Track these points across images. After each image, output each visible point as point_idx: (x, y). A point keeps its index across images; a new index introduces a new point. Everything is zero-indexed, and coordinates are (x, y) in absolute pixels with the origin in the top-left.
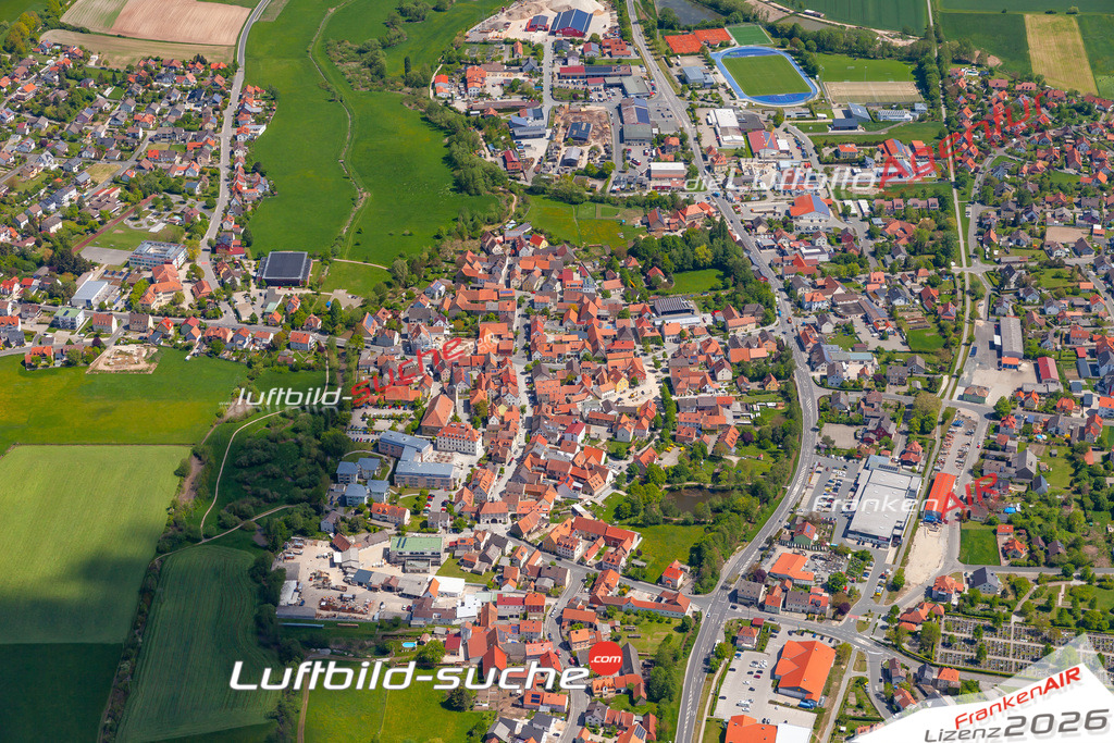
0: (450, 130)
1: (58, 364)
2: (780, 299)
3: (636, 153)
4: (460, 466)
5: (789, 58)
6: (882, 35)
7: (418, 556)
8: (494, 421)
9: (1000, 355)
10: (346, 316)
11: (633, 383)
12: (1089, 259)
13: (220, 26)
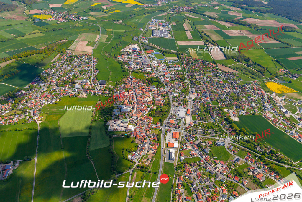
0: (121, 63)
1: (74, 96)
2: (165, 86)
3: (145, 66)
4: (129, 109)
5: (161, 54)
6: (172, 51)
7: (126, 122)
8: (132, 103)
9: (193, 93)
10: (111, 89)
11: (149, 98)
12: (201, 80)
13: (89, 50)
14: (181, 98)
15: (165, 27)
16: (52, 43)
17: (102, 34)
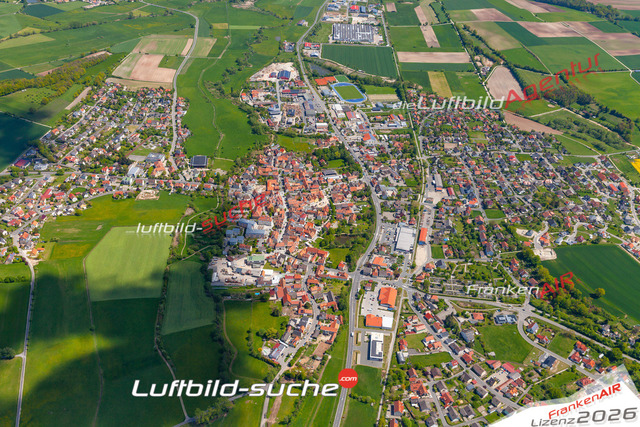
0: (249, 112)
1: (125, 197)
2: (363, 169)
3: (311, 119)
4: (267, 229)
5: (356, 87)
6: (384, 79)
7: (257, 262)
8: (276, 214)
9: (435, 187)
10: (222, 178)
11: (320, 200)
12: (459, 154)
13: (167, 77)
14: (403, 201)
15: (367, 16)
16: (69, 61)
17: (199, 35)
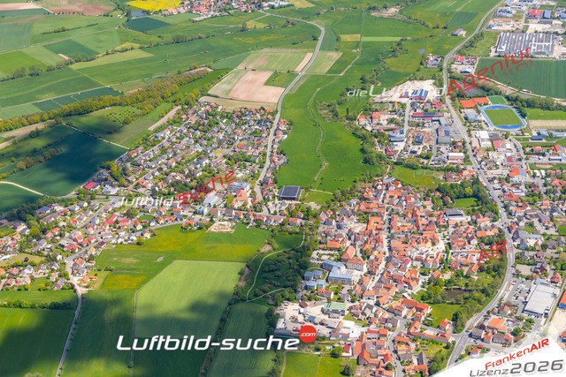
0: (363, 138)
1: (196, 228)
2: (501, 211)
3: (443, 148)
4: (356, 276)
5: (514, 110)
6: (557, 100)
7: (335, 312)
8: (372, 257)
10: (313, 213)
11: (433, 244)
13: (272, 96)
14: (549, 252)
15: (551, 23)
17: (322, 49)
